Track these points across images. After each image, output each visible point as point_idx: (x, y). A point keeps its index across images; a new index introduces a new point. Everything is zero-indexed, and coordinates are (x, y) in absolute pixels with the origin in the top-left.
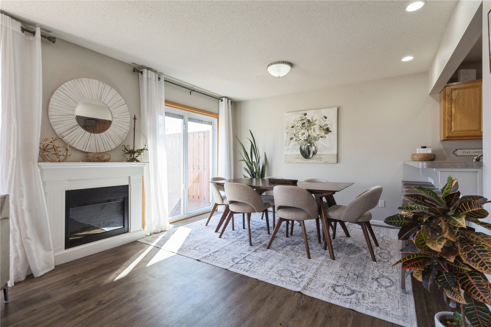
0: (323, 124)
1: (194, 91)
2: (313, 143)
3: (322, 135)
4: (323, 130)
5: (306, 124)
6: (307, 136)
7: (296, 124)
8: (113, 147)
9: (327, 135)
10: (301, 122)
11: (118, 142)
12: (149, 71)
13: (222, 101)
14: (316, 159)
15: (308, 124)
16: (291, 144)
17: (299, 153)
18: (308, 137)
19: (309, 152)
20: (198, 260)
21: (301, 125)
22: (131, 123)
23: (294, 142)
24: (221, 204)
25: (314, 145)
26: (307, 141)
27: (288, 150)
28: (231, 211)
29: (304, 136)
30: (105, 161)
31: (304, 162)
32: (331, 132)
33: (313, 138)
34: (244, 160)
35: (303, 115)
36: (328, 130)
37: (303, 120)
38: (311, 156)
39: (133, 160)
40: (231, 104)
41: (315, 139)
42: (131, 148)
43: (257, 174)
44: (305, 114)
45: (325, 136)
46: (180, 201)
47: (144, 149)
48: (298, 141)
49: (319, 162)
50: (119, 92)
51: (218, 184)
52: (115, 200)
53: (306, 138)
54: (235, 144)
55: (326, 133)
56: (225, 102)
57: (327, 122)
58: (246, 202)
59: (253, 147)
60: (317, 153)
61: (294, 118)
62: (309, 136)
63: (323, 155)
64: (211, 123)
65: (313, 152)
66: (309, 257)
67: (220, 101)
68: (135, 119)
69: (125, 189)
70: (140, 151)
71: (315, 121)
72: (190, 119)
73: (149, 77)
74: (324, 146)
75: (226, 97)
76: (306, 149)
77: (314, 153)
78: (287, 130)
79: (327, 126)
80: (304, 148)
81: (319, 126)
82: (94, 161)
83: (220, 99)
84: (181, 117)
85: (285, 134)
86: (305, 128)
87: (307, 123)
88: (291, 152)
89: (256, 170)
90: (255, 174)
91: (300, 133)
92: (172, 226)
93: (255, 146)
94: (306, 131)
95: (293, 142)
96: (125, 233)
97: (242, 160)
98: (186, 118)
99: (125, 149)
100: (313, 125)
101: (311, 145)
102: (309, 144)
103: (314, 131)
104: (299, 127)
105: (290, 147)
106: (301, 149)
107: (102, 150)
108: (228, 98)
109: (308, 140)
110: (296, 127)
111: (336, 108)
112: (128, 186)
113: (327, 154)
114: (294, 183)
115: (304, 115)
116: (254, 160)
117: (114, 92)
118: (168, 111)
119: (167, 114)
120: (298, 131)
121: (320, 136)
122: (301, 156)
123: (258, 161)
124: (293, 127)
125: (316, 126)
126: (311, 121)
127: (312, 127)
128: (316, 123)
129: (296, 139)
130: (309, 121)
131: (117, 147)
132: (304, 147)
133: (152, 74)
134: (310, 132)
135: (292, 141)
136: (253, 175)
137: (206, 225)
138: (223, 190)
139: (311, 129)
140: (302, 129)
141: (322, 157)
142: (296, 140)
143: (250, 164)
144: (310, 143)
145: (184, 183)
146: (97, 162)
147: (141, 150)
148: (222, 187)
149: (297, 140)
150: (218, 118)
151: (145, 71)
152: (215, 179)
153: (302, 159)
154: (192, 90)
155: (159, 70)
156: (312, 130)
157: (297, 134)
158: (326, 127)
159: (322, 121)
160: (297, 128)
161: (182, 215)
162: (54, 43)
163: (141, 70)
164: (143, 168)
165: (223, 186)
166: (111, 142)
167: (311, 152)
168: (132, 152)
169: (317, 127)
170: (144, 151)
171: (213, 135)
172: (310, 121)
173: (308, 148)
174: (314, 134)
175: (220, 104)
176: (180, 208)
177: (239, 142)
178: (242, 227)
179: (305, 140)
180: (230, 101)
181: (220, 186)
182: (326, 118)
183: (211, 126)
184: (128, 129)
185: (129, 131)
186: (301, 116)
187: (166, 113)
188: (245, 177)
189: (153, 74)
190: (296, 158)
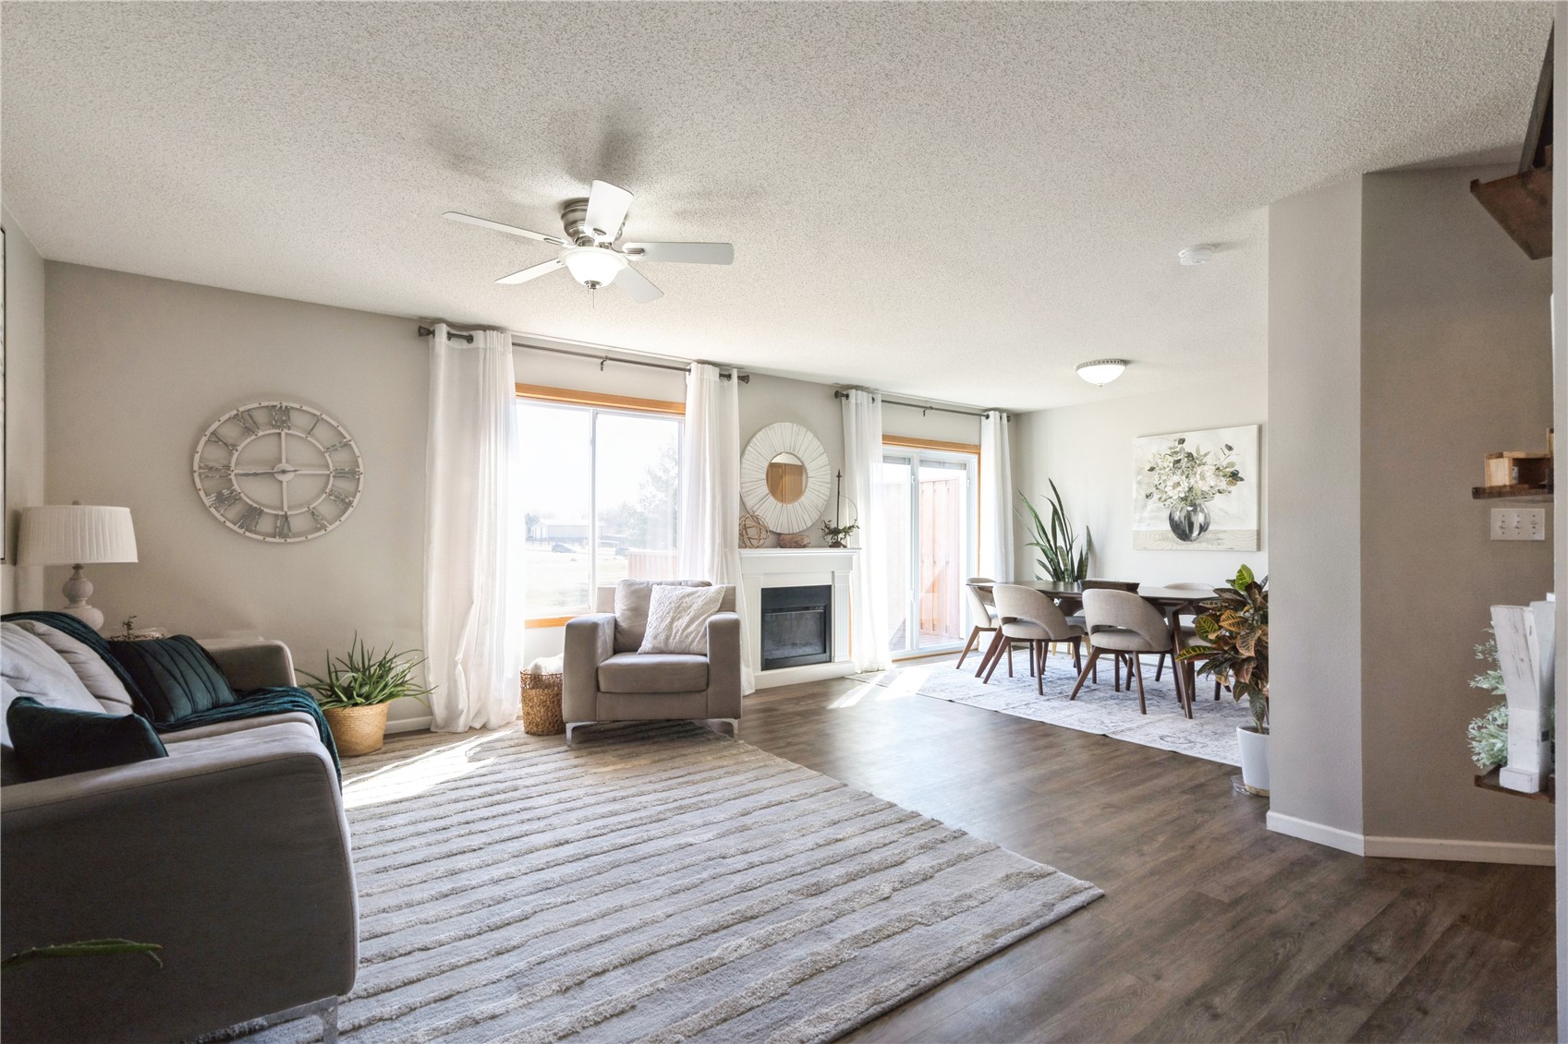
0: (1225, 464)
1: (932, 408)
2: (1200, 505)
3: (1221, 488)
4: (1224, 476)
5: (1184, 463)
6: (1187, 489)
7: (1160, 464)
8: (809, 524)
9: (1232, 488)
10: (1172, 459)
11: (815, 516)
12: (859, 392)
13: (988, 417)
14: (1208, 541)
15: (1188, 462)
16: (1149, 508)
17: (1167, 527)
18: (1188, 492)
19: (1191, 525)
20: (950, 701)
21: (1171, 465)
22: (831, 483)
23: (1155, 502)
24: (988, 627)
25: (1202, 511)
26: (1186, 500)
27: (1141, 521)
28: (1007, 637)
29: (1179, 489)
30: (804, 547)
31: (1179, 547)
32: (1242, 479)
33: (1199, 493)
34: (1038, 543)
35: (1177, 443)
36: (1235, 477)
37: (1176, 453)
38: (1195, 533)
39: (837, 545)
40: (1008, 421)
41: (1204, 495)
42: (833, 525)
43: (1066, 573)
44: (1182, 441)
45: (1229, 489)
46: (904, 622)
47: (853, 526)
48: (1165, 500)
49: (1214, 547)
50: (816, 435)
51: (981, 588)
52: (814, 608)
53: (1182, 495)
54: (1016, 510)
55: (1231, 483)
56: (995, 419)
57: (1233, 457)
58: (1034, 620)
59: (1057, 515)
60: (1210, 528)
61: (1157, 450)
62: (1191, 489)
63: (1224, 531)
64: (964, 466)
65: (1201, 525)
66: (1144, 712)
67: (983, 418)
68: (839, 476)
69: (825, 592)
70: (847, 530)
71: (1205, 455)
72: (923, 462)
73: (859, 401)
74: (1227, 513)
75: (995, 409)
76: (1183, 519)
77: (1203, 529)
78: (1140, 477)
79: (1233, 466)
80: (1179, 517)
81: (1214, 468)
82: (790, 547)
83: (983, 413)
84: (907, 460)
85: (1135, 486)
86: (1180, 471)
87: (1186, 459)
88: (1148, 525)
89: (1065, 565)
90: (1063, 573)
91: (1170, 483)
92: (895, 665)
93: (1063, 514)
94: (1184, 477)
95: (1152, 504)
96: (826, 662)
97: (1032, 544)
98: (916, 461)
99: (826, 527)
100: (1200, 465)
101: (1195, 510)
102: (1190, 509)
103: (1203, 478)
104: (1167, 470)
105: (1146, 514)
106: (1171, 519)
107: (796, 530)
108: (1001, 411)
109: (1189, 499)
110: (1160, 469)
111: (1255, 428)
112: (830, 587)
113: (1232, 531)
114: (1132, 588)
115: (1179, 443)
116: (1060, 542)
117: (810, 436)
118: (888, 453)
119: (886, 459)
120: (1164, 477)
121: (1217, 489)
122: (1172, 535)
123: (1068, 547)
124: (1152, 469)
125: (1206, 468)
126: (1195, 455)
127: (1199, 470)
128: (1207, 459)
129: (1159, 496)
130: (1190, 455)
131: (813, 524)
132: (1178, 514)
133: (863, 397)
134: (1192, 481)
135: (1150, 502)
136: (1058, 575)
137: (958, 668)
138: (992, 601)
139: (1195, 474)
140: (1174, 473)
141: (1220, 536)
142: (1160, 499)
143: (1052, 553)
144: (1193, 505)
145: (911, 589)
146: (795, 547)
147: (850, 528)
148: (990, 594)
149: (1163, 499)
150: (979, 454)
151: (853, 393)
152: (973, 580)
153: (1174, 541)
154: (926, 408)
155: (871, 385)
156: (1198, 477)
157: (1163, 485)
158: (1232, 470)
159: (1222, 457)
160: (1162, 472)
161: (907, 650)
162: (747, 383)
163: (845, 393)
164: (851, 558)
165: (991, 592)
166: (806, 517)
167: (1195, 526)
168: (836, 532)
169: (1208, 470)
170: (854, 530)
171: (969, 490)
172: (1192, 456)
173: (1188, 517)
174: (1201, 486)
175: (983, 423)
176: (903, 637)
177: (1025, 504)
178: (1029, 674)
179: (1182, 499)
180: (1005, 416)
181: (984, 593)
182: (1230, 448)
183: (965, 472)
184: (828, 494)
185: (830, 497)
186: (1172, 444)
187: (884, 457)
188: (1039, 578)
189: (865, 394)
190: (1160, 540)
